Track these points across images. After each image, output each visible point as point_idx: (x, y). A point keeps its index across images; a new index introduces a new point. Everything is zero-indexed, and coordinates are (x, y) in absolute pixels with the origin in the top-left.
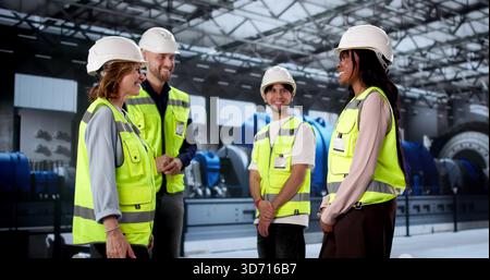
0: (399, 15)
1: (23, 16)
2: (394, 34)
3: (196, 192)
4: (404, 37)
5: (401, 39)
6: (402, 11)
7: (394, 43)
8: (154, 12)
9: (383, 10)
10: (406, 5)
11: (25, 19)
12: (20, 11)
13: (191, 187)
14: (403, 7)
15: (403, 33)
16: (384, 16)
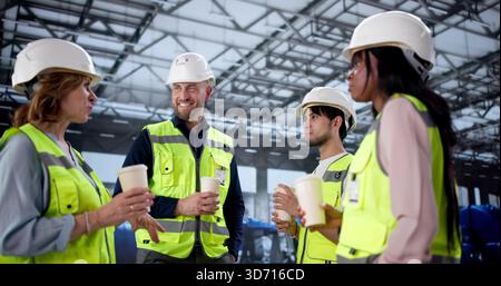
0: (486, 84)
1: (152, 109)
2: (482, 104)
3: (289, 258)
4: (492, 106)
5: (490, 108)
6: (487, 80)
7: (482, 112)
8: (257, 99)
9: (468, 80)
10: (490, 74)
11: (154, 113)
12: (151, 106)
13: (284, 253)
14: (488, 76)
15: (491, 103)
16: (470, 86)
